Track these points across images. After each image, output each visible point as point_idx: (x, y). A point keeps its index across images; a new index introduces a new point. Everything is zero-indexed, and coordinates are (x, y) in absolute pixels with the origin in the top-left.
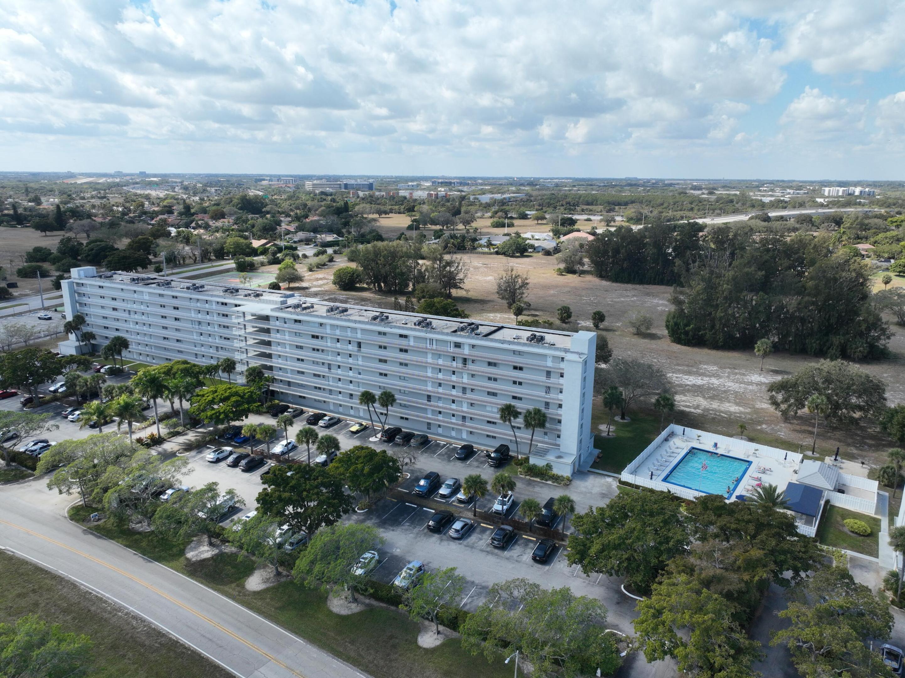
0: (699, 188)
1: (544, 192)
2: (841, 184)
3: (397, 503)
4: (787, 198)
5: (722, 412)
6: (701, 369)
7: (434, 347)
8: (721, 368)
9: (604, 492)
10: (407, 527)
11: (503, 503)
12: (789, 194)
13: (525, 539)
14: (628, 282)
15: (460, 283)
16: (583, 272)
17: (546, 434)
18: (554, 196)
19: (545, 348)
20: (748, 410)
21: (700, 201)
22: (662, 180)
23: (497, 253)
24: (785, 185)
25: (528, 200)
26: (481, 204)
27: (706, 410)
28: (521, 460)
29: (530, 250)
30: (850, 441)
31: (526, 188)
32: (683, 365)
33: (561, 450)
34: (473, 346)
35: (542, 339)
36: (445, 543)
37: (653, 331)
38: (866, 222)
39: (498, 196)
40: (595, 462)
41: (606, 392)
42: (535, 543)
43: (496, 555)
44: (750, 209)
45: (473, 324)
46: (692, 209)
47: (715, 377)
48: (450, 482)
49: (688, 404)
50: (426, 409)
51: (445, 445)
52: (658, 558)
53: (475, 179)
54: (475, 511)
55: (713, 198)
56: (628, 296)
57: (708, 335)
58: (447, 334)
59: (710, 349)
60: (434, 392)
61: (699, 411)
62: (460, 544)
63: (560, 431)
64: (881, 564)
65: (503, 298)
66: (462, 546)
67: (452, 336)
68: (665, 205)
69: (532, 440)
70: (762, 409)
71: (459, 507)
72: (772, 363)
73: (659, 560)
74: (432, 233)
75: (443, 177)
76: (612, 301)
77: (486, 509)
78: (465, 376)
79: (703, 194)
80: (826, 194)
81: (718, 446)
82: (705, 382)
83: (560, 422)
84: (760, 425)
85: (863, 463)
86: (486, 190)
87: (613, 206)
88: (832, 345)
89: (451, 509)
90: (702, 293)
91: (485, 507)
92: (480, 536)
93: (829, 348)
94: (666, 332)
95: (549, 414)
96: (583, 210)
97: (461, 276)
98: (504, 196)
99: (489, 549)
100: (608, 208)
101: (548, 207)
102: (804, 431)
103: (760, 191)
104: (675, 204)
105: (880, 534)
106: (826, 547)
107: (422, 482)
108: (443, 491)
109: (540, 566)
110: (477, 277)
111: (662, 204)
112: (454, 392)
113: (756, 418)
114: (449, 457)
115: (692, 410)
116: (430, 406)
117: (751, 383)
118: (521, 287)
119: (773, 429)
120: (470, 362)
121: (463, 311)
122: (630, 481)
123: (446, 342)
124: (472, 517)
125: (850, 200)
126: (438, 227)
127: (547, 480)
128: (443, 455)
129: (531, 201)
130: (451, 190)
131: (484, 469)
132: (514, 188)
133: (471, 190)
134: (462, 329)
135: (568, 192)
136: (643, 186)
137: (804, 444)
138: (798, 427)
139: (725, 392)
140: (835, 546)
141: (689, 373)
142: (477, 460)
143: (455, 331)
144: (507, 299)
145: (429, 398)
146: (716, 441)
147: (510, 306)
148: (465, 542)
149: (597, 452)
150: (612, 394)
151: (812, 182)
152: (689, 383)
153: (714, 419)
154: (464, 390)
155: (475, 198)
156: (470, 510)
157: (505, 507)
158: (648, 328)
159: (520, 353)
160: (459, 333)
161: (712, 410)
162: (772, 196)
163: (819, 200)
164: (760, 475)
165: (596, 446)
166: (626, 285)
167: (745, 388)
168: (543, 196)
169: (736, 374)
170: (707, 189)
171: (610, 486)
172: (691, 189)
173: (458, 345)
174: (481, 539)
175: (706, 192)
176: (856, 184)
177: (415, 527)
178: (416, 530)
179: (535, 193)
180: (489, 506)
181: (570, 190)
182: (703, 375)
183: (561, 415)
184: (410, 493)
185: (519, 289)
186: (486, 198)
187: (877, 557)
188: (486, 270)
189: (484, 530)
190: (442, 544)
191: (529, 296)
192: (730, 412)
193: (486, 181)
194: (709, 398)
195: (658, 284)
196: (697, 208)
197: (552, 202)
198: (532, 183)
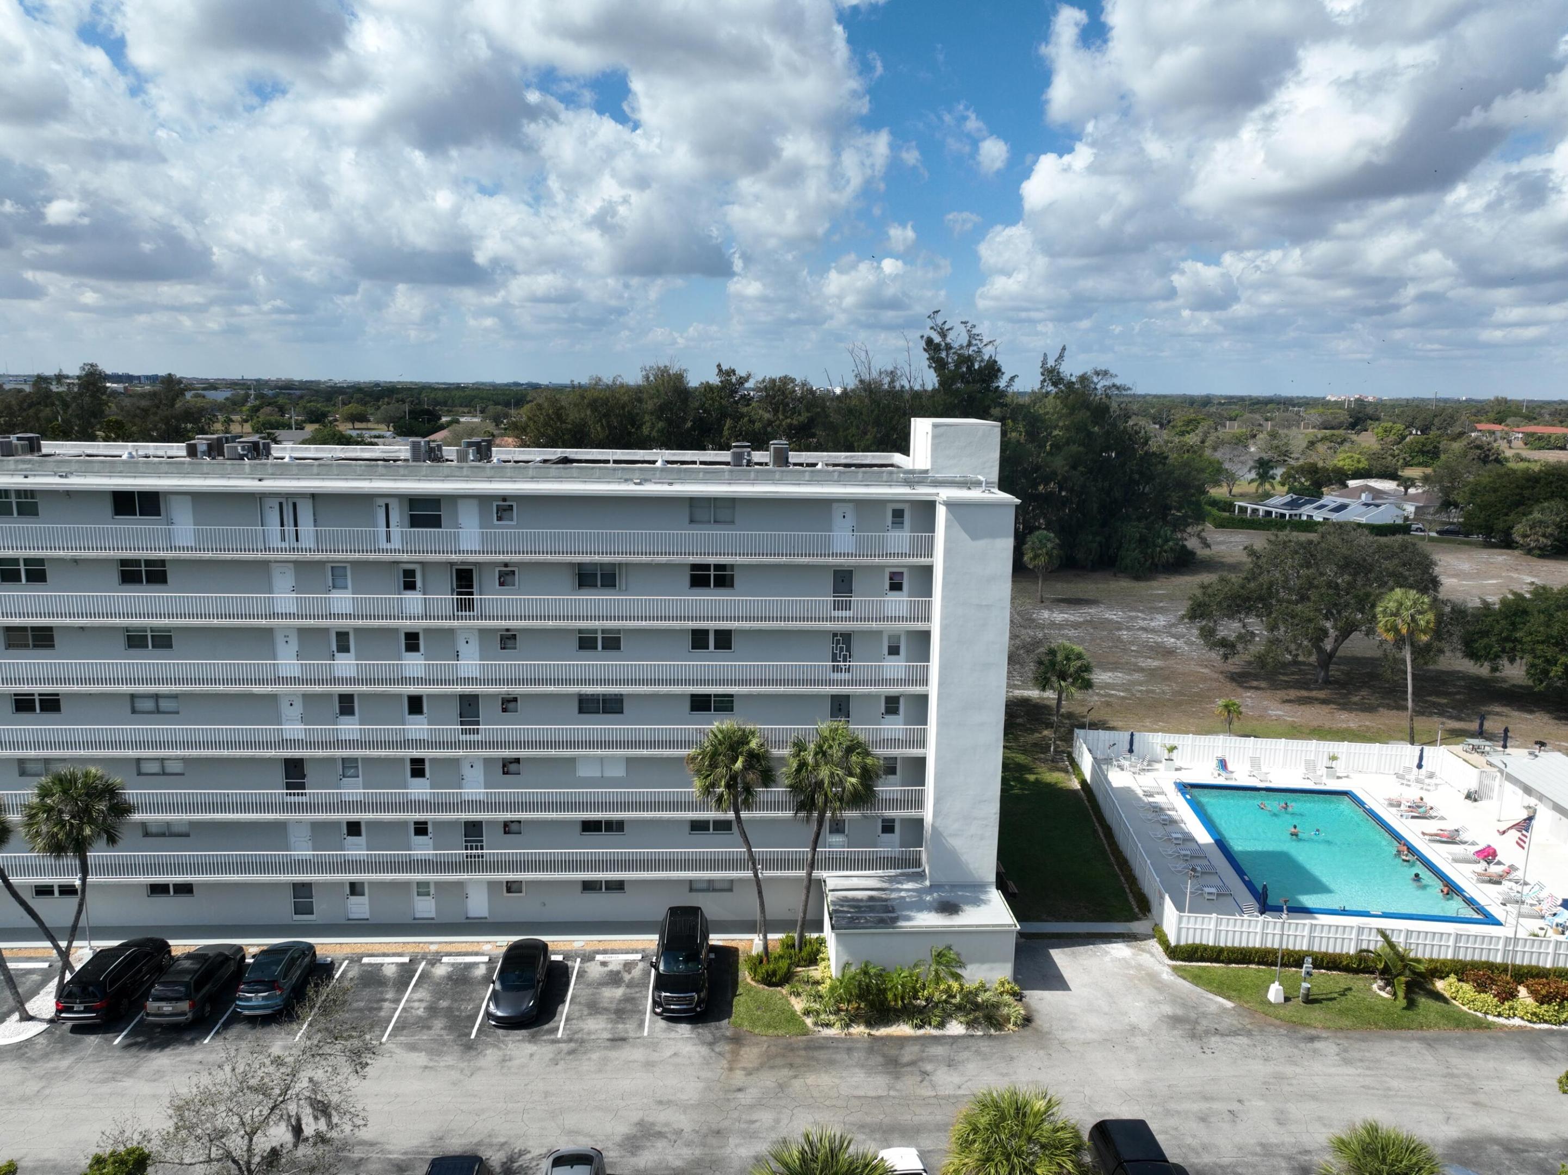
7: (306, 531)
34: (506, 505)
51: (406, 972)
60: (320, 745)
78: (470, 648)
85: (1542, 745)
114: (456, 1024)
116: (304, 808)
120: (490, 580)
128: (425, 1025)
131: (651, 1043)
142: (593, 1007)
145: (295, 772)
154: (468, 708)
164: (1436, 826)
173: (425, 511)
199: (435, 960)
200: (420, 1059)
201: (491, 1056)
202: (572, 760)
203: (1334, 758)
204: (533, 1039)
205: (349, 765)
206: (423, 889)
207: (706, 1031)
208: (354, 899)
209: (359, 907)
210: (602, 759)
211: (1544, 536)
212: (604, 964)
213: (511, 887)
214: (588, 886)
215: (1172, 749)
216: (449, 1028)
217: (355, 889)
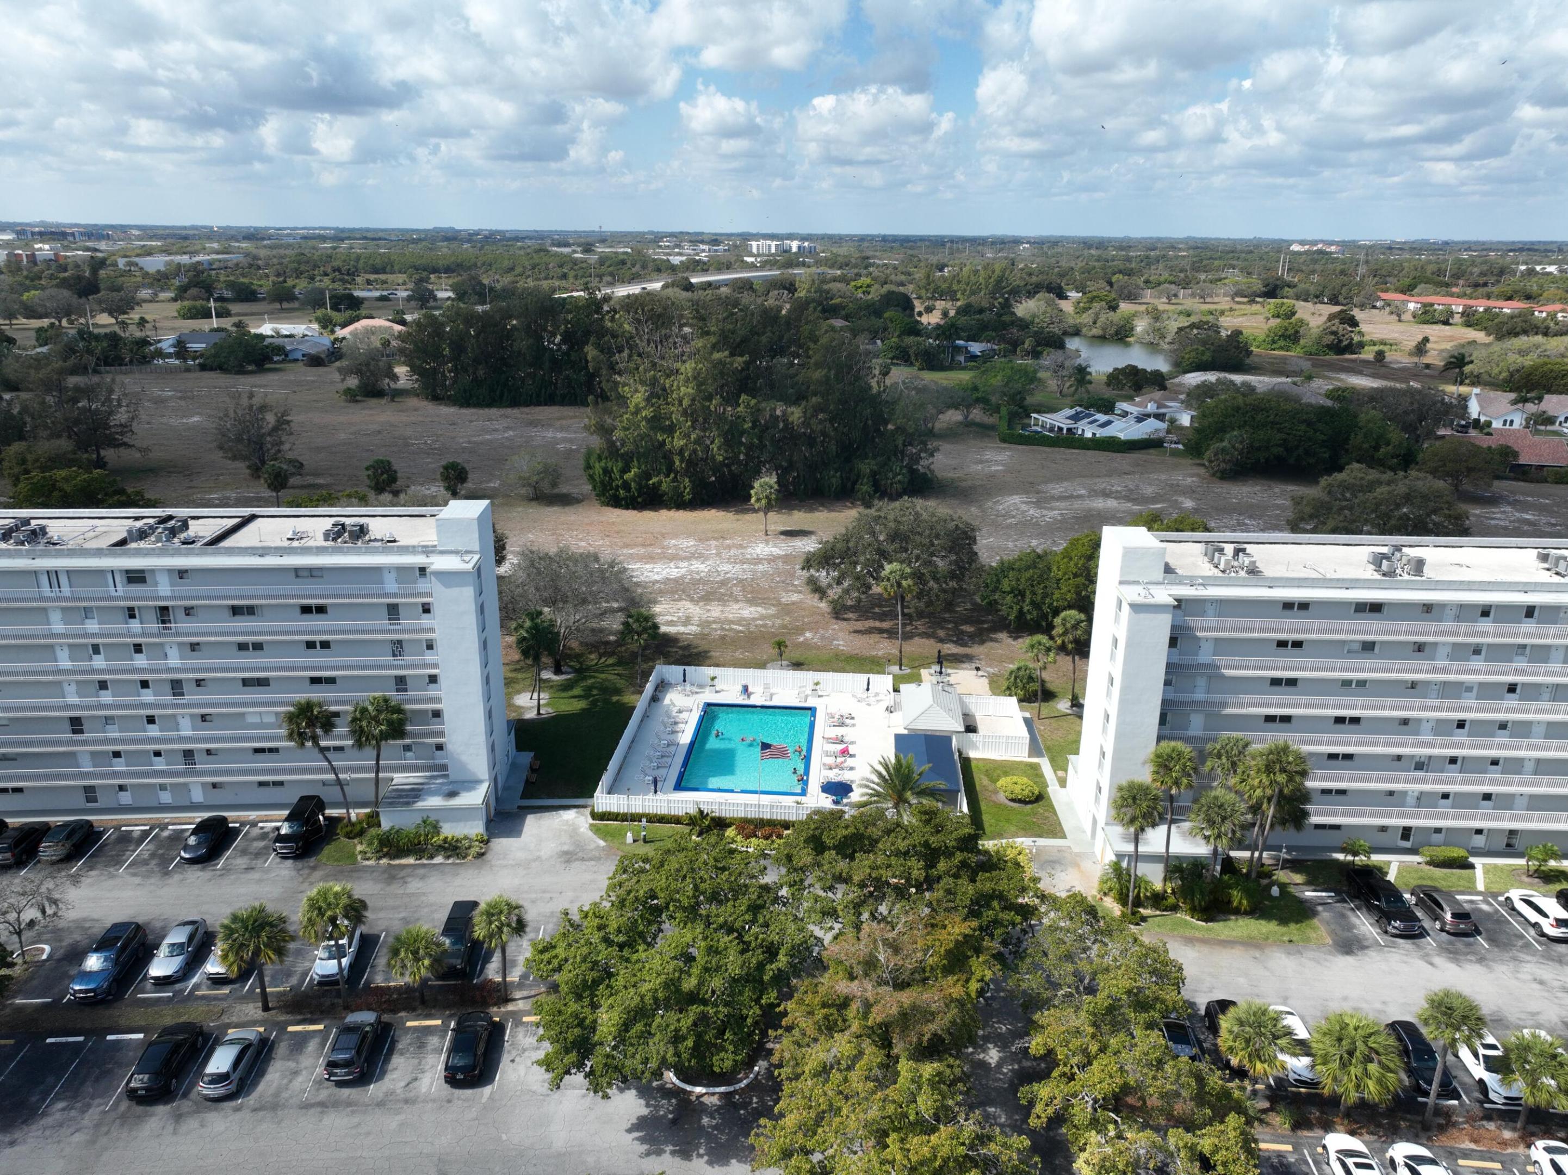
0: (567, 245)
1: (282, 252)
2: (772, 237)
3: (17, 1048)
4: (703, 256)
5: (732, 622)
6: (669, 548)
7: (66, 590)
8: (700, 540)
9: (566, 848)
10: (58, 1116)
11: (339, 953)
12: (704, 251)
13: (415, 1029)
14: (489, 405)
15: (122, 434)
16: (397, 394)
17: (407, 748)
18: (305, 259)
19: (375, 551)
20: (772, 611)
21: (575, 262)
22: (498, 232)
23: (203, 368)
24: (696, 239)
25: (251, 266)
26: (146, 275)
27: (704, 624)
28: (360, 822)
29: (276, 358)
30: (941, 633)
31: (244, 245)
32: (635, 545)
33: (452, 778)
34: (182, 573)
35: (362, 531)
36: (192, 1123)
37: (564, 489)
38: (825, 287)
39: (185, 259)
40: (528, 783)
41: (520, 626)
42: (443, 1031)
43: (349, 1104)
44: (655, 275)
45: (170, 518)
46: (564, 276)
47: (696, 558)
48: (178, 936)
49: (670, 618)
50: (73, 754)
51: (145, 834)
52: (757, 1001)
53: (123, 229)
54: (264, 996)
55: (593, 258)
56: (496, 430)
57: (666, 484)
58: (99, 552)
59: (669, 509)
60: (89, 707)
61: (693, 629)
62: (238, 1109)
63: (441, 734)
64: (1075, 849)
65: (234, 458)
66: (245, 1114)
67: (115, 555)
68: (518, 270)
69: (377, 772)
70: (794, 603)
71: (216, 998)
72: (779, 521)
73: (761, 1007)
74: (33, 334)
75: (42, 224)
76: (469, 442)
77: (294, 981)
78: (173, 653)
79: (575, 252)
80: (755, 251)
81: (750, 689)
82: (683, 571)
83: (437, 714)
84: (802, 634)
85: (978, 669)
86: (152, 247)
87: (425, 274)
88: (858, 476)
89: (192, 1014)
90: (644, 408)
91: (289, 974)
92: (291, 1064)
93: (855, 483)
94: (587, 488)
95: (410, 701)
96: (369, 282)
97: (121, 416)
98: (197, 259)
99: (324, 1094)
100: (417, 277)
101: (297, 277)
102: (870, 631)
103: (660, 247)
104: (534, 268)
105: (1050, 790)
106: (991, 843)
107: (94, 962)
108: (161, 966)
109: (468, 1092)
110: (164, 420)
111: (512, 269)
112: (147, 696)
113: (790, 623)
114: (164, 862)
115: (682, 629)
116: (85, 743)
117: (758, 561)
118: (276, 429)
119: (823, 637)
120: (181, 614)
121: (139, 493)
122: (614, 810)
123: (100, 573)
124: (258, 1014)
125: (789, 260)
126: (45, 322)
127: (432, 857)
128: (145, 863)
129: (259, 268)
130: (66, 248)
131: (268, 871)
132: (215, 245)
133: (117, 247)
134: (142, 535)
135: (329, 252)
136: (469, 241)
137: (880, 653)
138: (860, 625)
139: (723, 583)
140: (1000, 835)
141: (651, 558)
142: (244, 852)
143: (123, 542)
144: (245, 458)
145: (76, 724)
146: (744, 683)
147: (256, 471)
148: (252, 1099)
149: (527, 758)
150: (535, 627)
151: (729, 236)
152: (656, 577)
153: (723, 638)
154: (177, 687)
155: (130, 264)
156: (250, 995)
157: (345, 961)
158: (554, 485)
159: (312, 573)
160: (133, 545)
161: (715, 622)
162: (680, 254)
163: (749, 260)
164: (840, 731)
165: (521, 746)
166: (487, 410)
167: (754, 572)
168: (282, 257)
169: (729, 547)
170: (579, 246)
171: (573, 832)
172: (553, 245)
173: (136, 577)
174: (296, 1073)
175: (579, 249)
176: (791, 237)
177: (83, 1111)
178: (93, 1114)
179: (263, 253)
180: (300, 969)
181: (335, 248)
182: (675, 558)
183: (438, 700)
184: (56, 1003)
185: (269, 434)
186: (156, 263)
187: (1064, 837)
188: (183, 403)
189: (300, 1041)
190: (184, 1128)
191: (294, 448)
192: (744, 619)
193: (150, 232)
194: (702, 599)
195: (546, 405)
196: (572, 274)
197: (303, 268)
198: (253, 235)
199: (164, 827)
200: (137, 880)
201: (177, 877)
202: (243, 715)
203: (817, 684)
204: (203, 869)
205: (108, 720)
206: (163, 787)
207: (299, 864)
208: (122, 793)
209: (126, 798)
210: (260, 713)
211: (1224, 461)
212: (262, 828)
213: (214, 785)
214: (261, 784)
215: (713, 679)
216: (158, 865)
217: (122, 788)
